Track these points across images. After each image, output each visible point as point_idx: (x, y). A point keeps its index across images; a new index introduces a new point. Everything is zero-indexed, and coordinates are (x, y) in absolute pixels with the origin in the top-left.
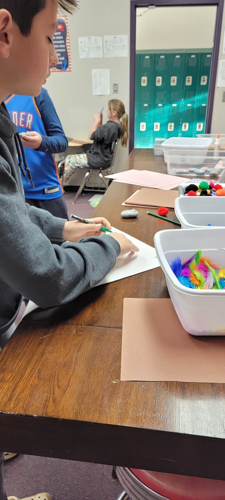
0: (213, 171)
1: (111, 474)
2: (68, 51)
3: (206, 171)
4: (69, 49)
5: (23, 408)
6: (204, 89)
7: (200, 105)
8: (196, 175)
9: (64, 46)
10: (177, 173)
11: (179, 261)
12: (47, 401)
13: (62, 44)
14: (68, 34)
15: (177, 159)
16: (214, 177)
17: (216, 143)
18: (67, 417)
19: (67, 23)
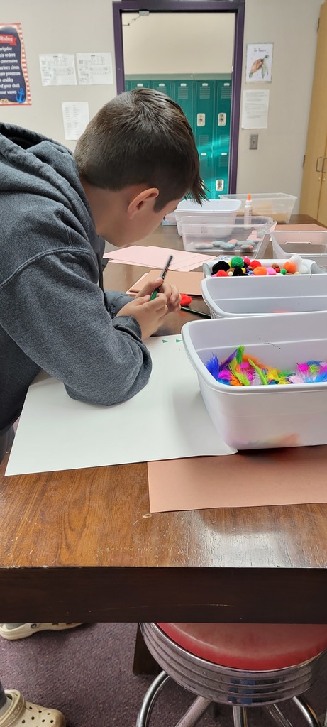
0: (246, 244)
1: (132, 669)
2: (25, 75)
3: (236, 245)
4: (26, 72)
5: (27, 559)
6: (223, 131)
7: (219, 154)
8: (222, 251)
9: (17, 68)
10: (197, 249)
11: (216, 360)
12: (59, 547)
13: (15, 64)
14: (23, 51)
15: (196, 229)
16: (247, 252)
17: (246, 207)
18: (88, 564)
19: (21, 34)
